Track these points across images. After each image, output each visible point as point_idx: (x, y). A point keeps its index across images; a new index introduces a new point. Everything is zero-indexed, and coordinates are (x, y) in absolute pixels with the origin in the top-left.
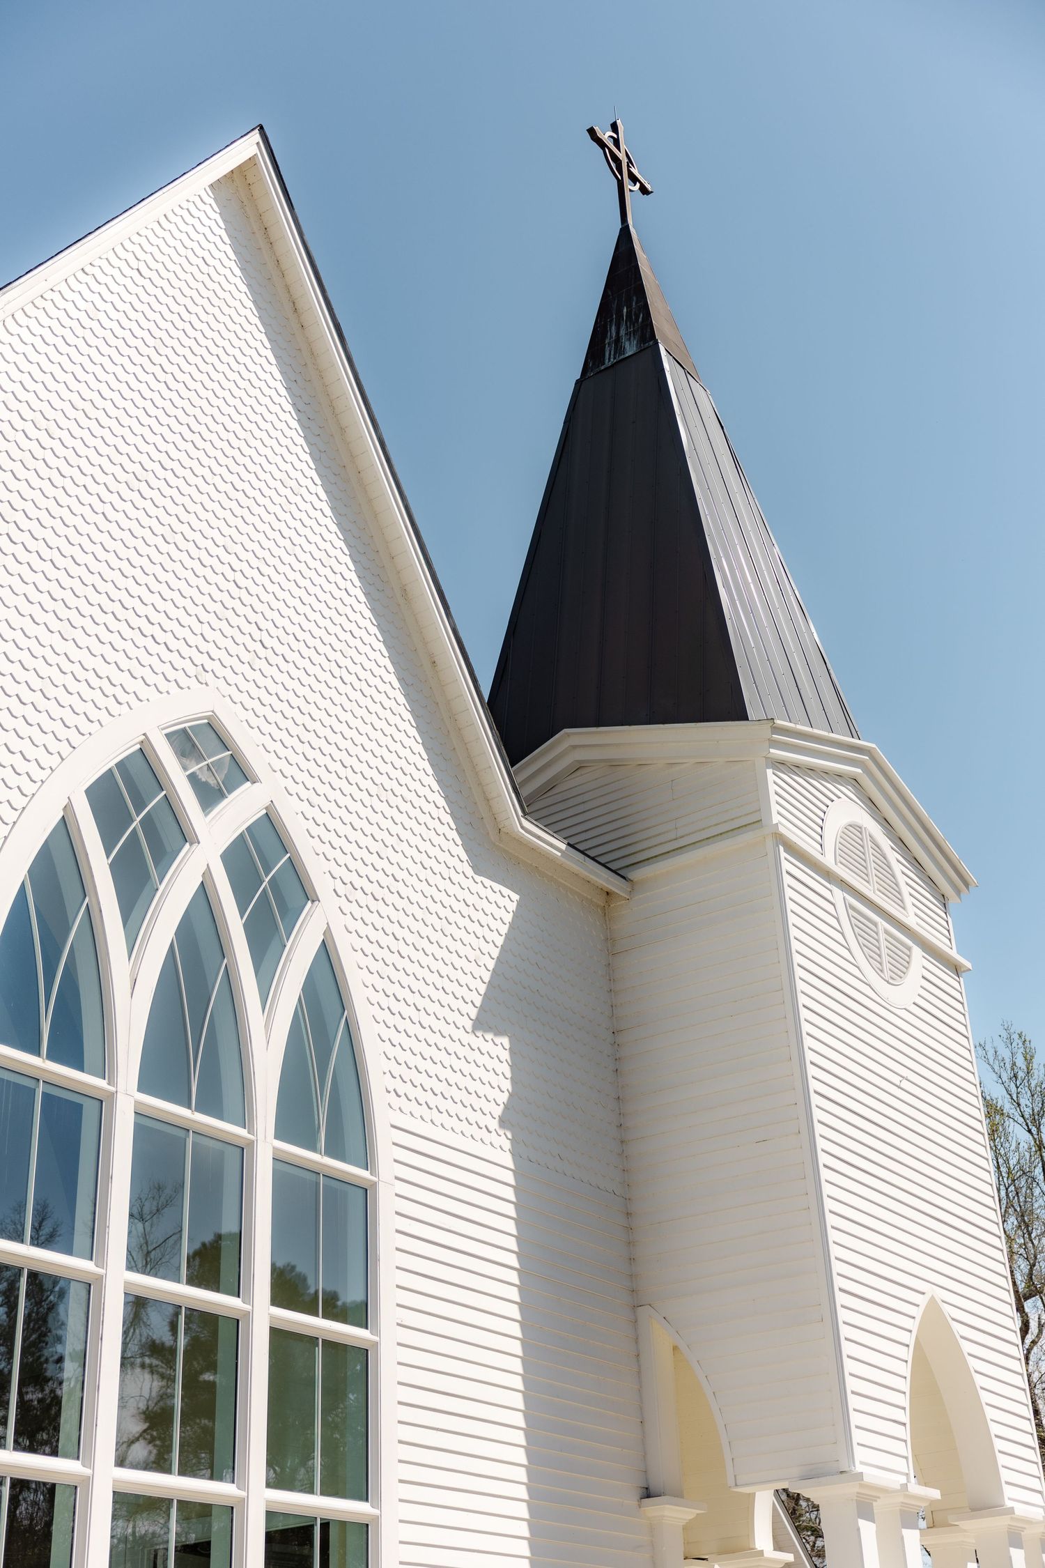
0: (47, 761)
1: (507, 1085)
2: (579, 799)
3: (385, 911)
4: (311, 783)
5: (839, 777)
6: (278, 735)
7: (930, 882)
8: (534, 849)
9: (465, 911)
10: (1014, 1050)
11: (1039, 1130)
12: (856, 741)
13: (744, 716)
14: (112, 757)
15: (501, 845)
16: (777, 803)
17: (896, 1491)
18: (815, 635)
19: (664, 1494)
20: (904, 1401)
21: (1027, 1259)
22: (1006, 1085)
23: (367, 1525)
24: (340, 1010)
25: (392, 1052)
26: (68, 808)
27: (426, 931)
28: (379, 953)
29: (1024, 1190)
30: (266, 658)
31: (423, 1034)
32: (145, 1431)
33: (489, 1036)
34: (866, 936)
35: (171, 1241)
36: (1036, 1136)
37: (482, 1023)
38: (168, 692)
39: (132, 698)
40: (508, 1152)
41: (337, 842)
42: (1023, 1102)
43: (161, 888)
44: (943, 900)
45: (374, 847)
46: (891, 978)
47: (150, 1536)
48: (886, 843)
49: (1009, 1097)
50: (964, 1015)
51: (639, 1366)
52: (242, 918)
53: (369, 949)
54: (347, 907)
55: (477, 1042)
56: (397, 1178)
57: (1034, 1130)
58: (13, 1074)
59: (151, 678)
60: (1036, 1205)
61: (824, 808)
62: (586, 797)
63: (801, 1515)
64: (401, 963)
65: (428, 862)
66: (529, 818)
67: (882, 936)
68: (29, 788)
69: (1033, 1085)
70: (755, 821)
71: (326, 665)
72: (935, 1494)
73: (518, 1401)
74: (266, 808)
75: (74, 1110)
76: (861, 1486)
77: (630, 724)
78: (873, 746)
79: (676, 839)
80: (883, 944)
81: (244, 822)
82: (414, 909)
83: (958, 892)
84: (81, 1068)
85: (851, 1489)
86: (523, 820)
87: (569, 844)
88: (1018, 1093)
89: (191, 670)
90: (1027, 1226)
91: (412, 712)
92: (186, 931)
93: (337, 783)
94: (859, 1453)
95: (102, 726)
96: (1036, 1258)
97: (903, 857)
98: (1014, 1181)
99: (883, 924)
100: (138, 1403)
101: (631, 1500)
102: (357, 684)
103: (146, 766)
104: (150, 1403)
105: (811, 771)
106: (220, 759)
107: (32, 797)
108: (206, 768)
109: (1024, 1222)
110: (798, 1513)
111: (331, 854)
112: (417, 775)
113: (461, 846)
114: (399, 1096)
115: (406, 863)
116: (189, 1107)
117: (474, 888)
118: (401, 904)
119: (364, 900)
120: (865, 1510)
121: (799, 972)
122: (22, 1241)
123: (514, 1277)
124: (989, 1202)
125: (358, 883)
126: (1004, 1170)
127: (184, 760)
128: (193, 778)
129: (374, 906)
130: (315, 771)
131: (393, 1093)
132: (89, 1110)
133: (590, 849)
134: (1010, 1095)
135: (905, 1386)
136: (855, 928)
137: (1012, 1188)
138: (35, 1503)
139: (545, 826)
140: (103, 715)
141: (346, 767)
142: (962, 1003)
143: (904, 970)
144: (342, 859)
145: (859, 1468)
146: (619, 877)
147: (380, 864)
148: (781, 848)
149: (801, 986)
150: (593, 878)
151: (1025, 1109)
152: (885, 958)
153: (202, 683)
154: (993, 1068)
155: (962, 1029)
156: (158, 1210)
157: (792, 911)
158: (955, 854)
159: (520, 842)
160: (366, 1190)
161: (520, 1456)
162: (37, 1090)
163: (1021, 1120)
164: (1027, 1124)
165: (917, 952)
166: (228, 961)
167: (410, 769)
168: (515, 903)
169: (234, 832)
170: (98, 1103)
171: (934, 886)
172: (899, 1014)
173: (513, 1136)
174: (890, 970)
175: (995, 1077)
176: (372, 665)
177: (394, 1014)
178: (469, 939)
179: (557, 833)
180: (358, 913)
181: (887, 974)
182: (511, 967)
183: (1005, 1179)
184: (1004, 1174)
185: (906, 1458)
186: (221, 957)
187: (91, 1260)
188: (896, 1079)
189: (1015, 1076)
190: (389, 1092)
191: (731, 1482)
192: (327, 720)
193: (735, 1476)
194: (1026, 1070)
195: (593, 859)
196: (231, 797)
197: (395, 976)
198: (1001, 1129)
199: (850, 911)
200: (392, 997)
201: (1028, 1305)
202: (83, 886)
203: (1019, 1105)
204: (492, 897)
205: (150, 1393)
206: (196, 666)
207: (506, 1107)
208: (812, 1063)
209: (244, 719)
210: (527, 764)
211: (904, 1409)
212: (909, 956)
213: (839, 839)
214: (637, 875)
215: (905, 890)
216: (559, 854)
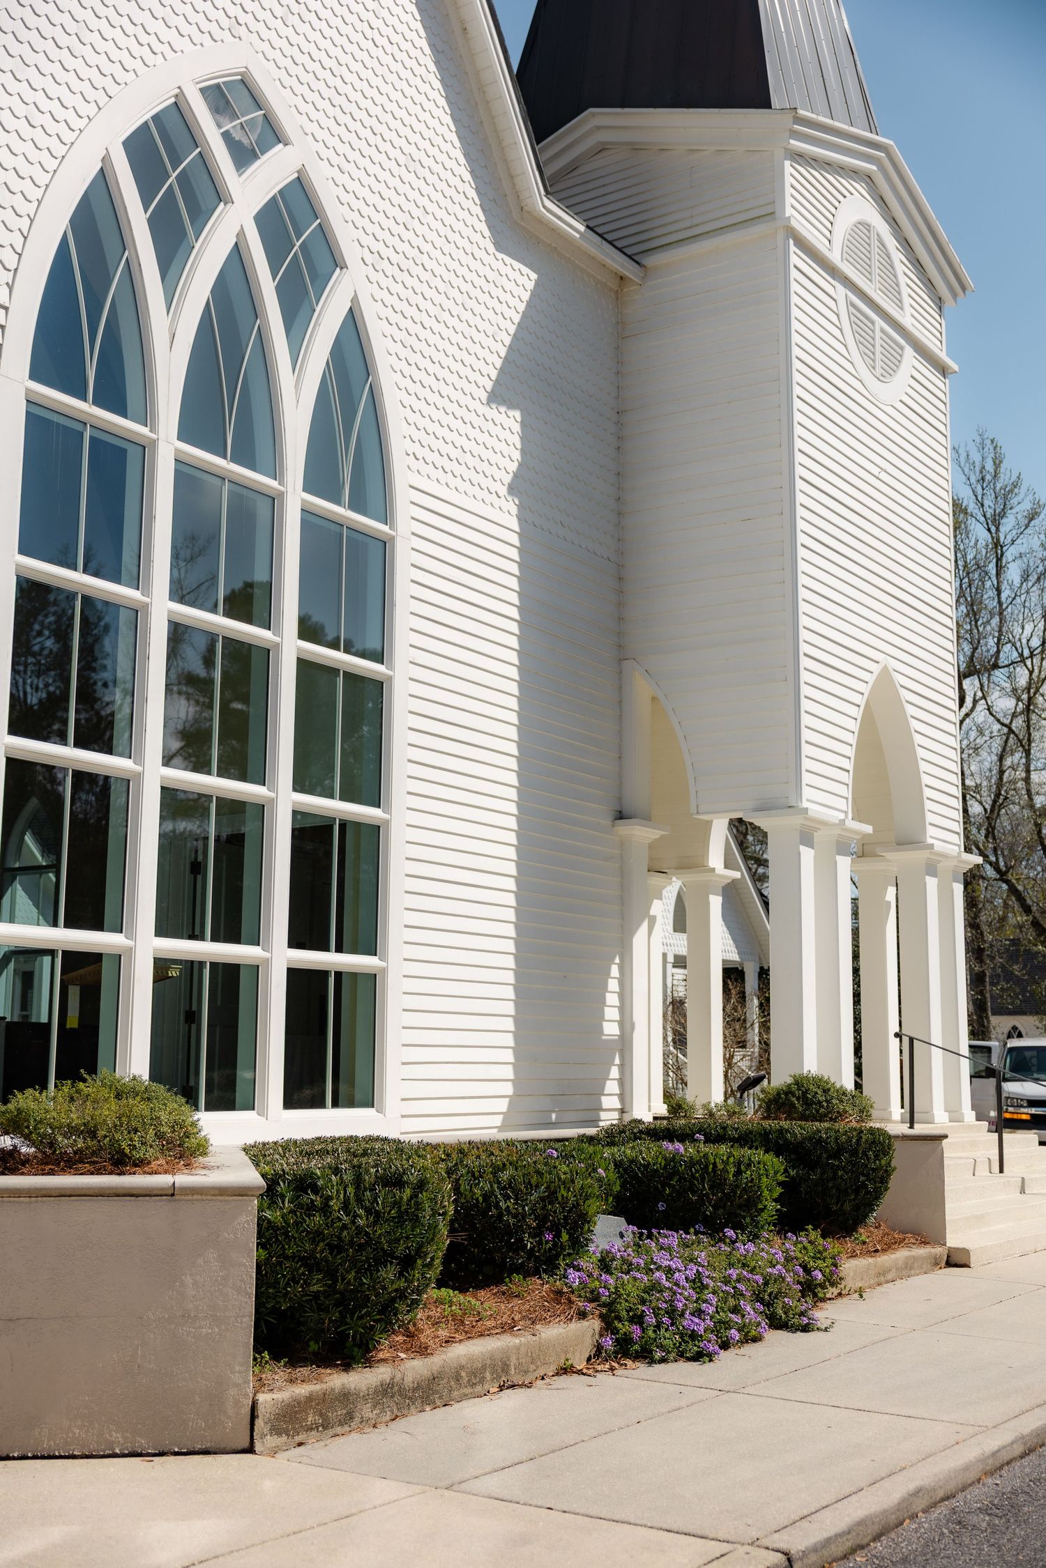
0: (85, 109)
1: (517, 455)
2: (601, 182)
3: (410, 282)
4: (342, 149)
5: (854, 174)
6: (310, 96)
7: (929, 284)
8: (554, 231)
9: (486, 287)
10: (985, 455)
11: (998, 530)
12: (873, 136)
13: (767, 104)
14: (149, 108)
15: (522, 223)
16: (792, 196)
17: (836, 825)
18: (846, 22)
19: (635, 817)
20: (850, 752)
21: (971, 643)
22: (973, 486)
23: (379, 827)
24: (365, 375)
25: (413, 418)
26: (106, 159)
27: (449, 304)
28: (404, 323)
29: (976, 582)
30: (299, 14)
31: (441, 403)
32: (182, 748)
33: (503, 409)
34: (863, 333)
35: (204, 587)
36: (994, 535)
37: (497, 396)
38: (202, 45)
39: (166, 48)
40: (515, 517)
41: (366, 211)
42: (986, 503)
43: (197, 246)
44: (939, 303)
45: (401, 218)
46: (882, 375)
47: (187, 833)
48: (892, 243)
49: (974, 497)
50: (945, 415)
51: (621, 710)
52: (274, 281)
53: (394, 318)
54: (374, 276)
55: (492, 413)
56: (413, 534)
57: (993, 529)
58: (62, 417)
59: (185, 29)
60: (985, 597)
61: (836, 204)
62: (606, 180)
63: (747, 848)
64: (423, 334)
65: (452, 236)
66: (551, 198)
67: (878, 334)
68: (68, 137)
69: (998, 488)
70: (769, 213)
71: (358, 25)
72: (869, 829)
73: (513, 733)
74: (298, 172)
75: (120, 454)
76: (806, 819)
77: (655, 107)
78: (891, 143)
79: (690, 228)
80: (878, 342)
81: (277, 184)
82: (437, 282)
83: (955, 295)
84: (125, 415)
85: (795, 821)
86: (545, 199)
87: (588, 227)
88: (983, 495)
89: (225, 22)
90: (975, 614)
91: (442, 81)
92: (221, 288)
93: (367, 151)
94: (807, 793)
95: (137, 76)
96: (979, 642)
97: (908, 259)
98: (968, 574)
99: (880, 323)
100: (176, 724)
101: (606, 822)
102: (389, 48)
103: (181, 120)
104: (187, 724)
105: (827, 166)
106: (253, 118)
107: (71, 147)
108: (239, 127)
109: (973, 610)
110: (745, 845)
111: (360, 222)
112: (444, 147)
113: (484, 222)
114: (418, 459)
115: (432, 236)
116: (225, 457)
117: (496, 265)
118: (425, 276)
119: (390, 270)
120: (807, 839)
121: (797, 364)
122: (76, 570)
123: (514, 628)
124: (946, 586)
125: (386, 252)
126: (961, 563)
127: (218, 117)
128: (226, 136)
129: (400, 276)
130: (347, 136)
131: (412, 456)
132: (133, 453)
133: (608, 232)
134: (976, 496)
135: (852, 739)
136: (854, 325)
137: (966, 580)
138: (87, 802)
139: (566, 207)
140: (138, 64)
141: (375, 134)
142: (945, 404)
143: (895, 368)
144: (370, 228)
145: (805, 804)
146: (633, 263)
147: (407, 235)
148: (791, 242)
149: (797, 377)
150: (609, 262)
151: (988, 509)
152: (878, 356)
153: (235, 37)
154: (963, 471)
155: (942, 428)
156: (192, 559)
157: (796, 305)
158: (956, 258)
159: (541, 221)
160: (385, 543)
161: (513, 779)
162: (85, 433)
163: (982, 519)
164: (987, 524)
165: (909, 351)
166: (261, 320)
167: (438, 140)
168: (533, 282)
169: (267, 193)
170: (140, 449)
171: (932, 288)
172: (885, 410)
173: (520, 503)
174: (882, 368)
175: (964, 479)
176: (404, 28)
177: (415, 382)
178: (488, 314)
179: (577, 214)
180: (385, 282)
181: (878, 371)
182: (526, 344)
183: (961, 572)
184: (960, 567)
185: (847, 799)
186: (254, 318)
187: (138, 589)
188: (875, 470)
189: (983, 479)
190: (409, 455)
191: (693, 809)
192: (358, 84)
193: (697, 806)
194: (993, 474)
195: (610, 243)
196: (264, 158)
197: (418, 346)
198: (963, 526)
199: (850, 307)
200: (414, 366)
201: (967, 683)
202: (123, 240)
203: (982, 505)
204: (512, 275)
205: (187, 716)
206: (230, 18)
207: (516, 476)
208: (800, 450)
209: (276, 78)
210: (552, 143)
211: (849, 758)
212: (901, 356)
213: (848, 236)
214: (651, 261)
215: (905, 291)
216: (578, 236)
